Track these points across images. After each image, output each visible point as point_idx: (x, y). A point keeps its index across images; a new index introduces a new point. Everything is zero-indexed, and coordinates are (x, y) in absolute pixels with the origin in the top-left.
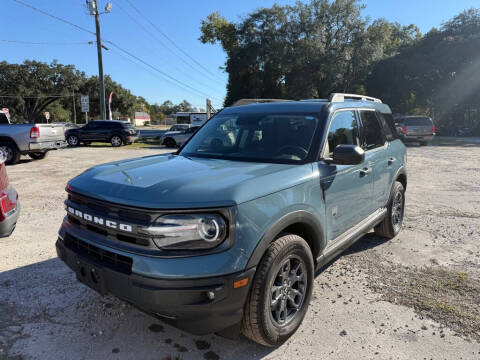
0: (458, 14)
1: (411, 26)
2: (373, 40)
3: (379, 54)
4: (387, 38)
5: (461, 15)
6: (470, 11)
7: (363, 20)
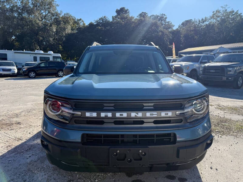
0: (100, 18)
1: (80, 20)
2: (65, 23)
3: (69, 30)
4: (71, 23)
5: (101, 18)
6: (104, 17)
7: (59, 12)
